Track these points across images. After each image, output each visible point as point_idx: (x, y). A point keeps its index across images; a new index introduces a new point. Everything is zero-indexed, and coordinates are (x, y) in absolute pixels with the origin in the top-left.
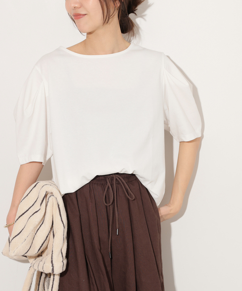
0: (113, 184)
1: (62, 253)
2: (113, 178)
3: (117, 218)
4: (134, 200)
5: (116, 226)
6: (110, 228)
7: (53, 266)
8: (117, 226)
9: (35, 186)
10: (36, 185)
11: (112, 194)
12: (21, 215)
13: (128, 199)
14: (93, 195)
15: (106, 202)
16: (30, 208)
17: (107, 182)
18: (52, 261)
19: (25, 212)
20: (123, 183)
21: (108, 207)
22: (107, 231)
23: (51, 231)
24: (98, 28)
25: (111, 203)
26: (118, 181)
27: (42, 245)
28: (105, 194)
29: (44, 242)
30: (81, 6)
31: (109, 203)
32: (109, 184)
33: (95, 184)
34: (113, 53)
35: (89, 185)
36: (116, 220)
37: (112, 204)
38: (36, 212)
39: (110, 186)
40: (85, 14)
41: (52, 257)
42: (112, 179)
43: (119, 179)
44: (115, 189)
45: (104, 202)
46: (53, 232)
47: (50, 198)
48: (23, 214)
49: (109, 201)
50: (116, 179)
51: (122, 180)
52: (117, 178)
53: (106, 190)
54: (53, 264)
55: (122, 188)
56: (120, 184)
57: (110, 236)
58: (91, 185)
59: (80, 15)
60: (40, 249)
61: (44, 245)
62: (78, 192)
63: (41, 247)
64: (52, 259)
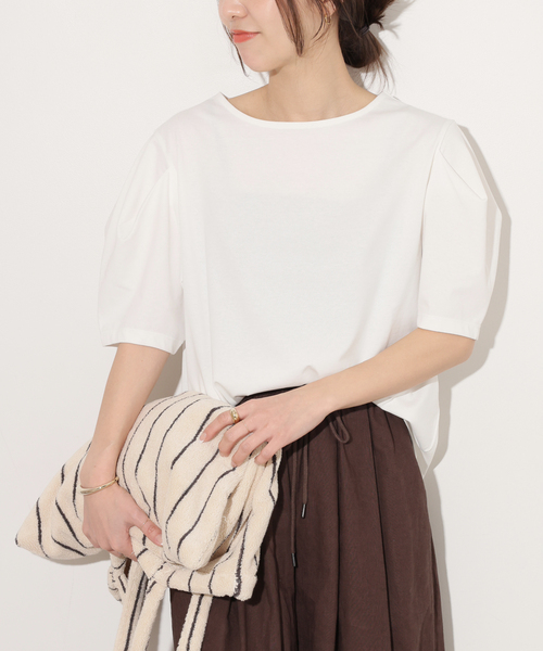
4: (348, 443)
6: (293, 502)
7: (239, 581)
8: (305, 498)
13: (337, 442)
18: (239, 570)
19: (181, 454)
24: (287, 62)
30: (247, 14)
34: (323, 117)
40: (258, 33)
41: (239, 561)
54: (239, 576)
57: (293, 519)
59: (246, 33)
64: (240, 565)
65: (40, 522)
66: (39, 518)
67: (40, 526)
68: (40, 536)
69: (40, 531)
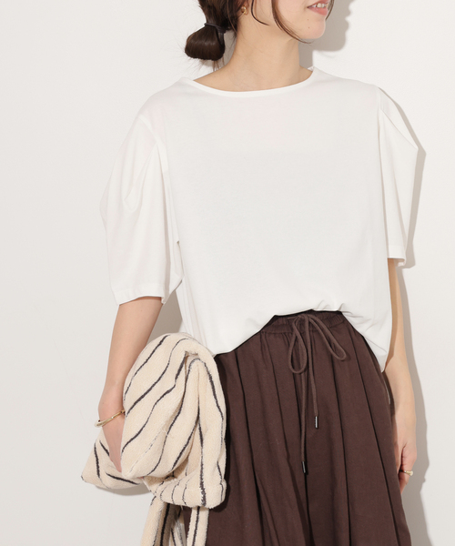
0: (304, 332)
1: (219, 468)
2: (304, 320)
3: (315, 397)
4: (345, 360)
5: (313, 412)
6: (303, 416)
7: (203, 493)
8: (316, 411)
9: (160, 344)
10: (162, 341)
11: (305, 351)
12: (139, 400)
14: (268, 354)
15: (293, 368)
16: (154, 385)
17: (292, 329)
18: (202, 484)
20: (322, 330)
21: (298, 377)
22: (297, 422)
23: (195, 426)
25: (303, 369)
26: (313, 325)
27: (181, 453)
28: (290, 352)
29: (184, 448)
31: (300, 368)
32: (297, 332)
33: (270, 333)
35: (259, 336)
36: (312, 400)
37: (305, 371)
38: (168, 392)
39: (299, 337)
41: (201, 475)
42: (302, 323)
43: (315, 321)
44: (309, 340)
45: (291, 367)
46: (200, 429)
47: (193, 365)
48: (142, 397)
49: (299, 364)
50: (310, 323)
51: (321, 323)
52: (312, 321)
53: (292, 344)
54: (203, 489)
55: (321, 338)
56: (317, 331)
57: (303, 431)
58: (263, 337)
60: (177, 461)
61: (184, 454)
62: (239, 352)
63: (178, 458)
64: (202, 479)
65: (97, 460)
66: (96, 456)
67: (97, 463)
68: (98, 471)
69: (98, 467)
